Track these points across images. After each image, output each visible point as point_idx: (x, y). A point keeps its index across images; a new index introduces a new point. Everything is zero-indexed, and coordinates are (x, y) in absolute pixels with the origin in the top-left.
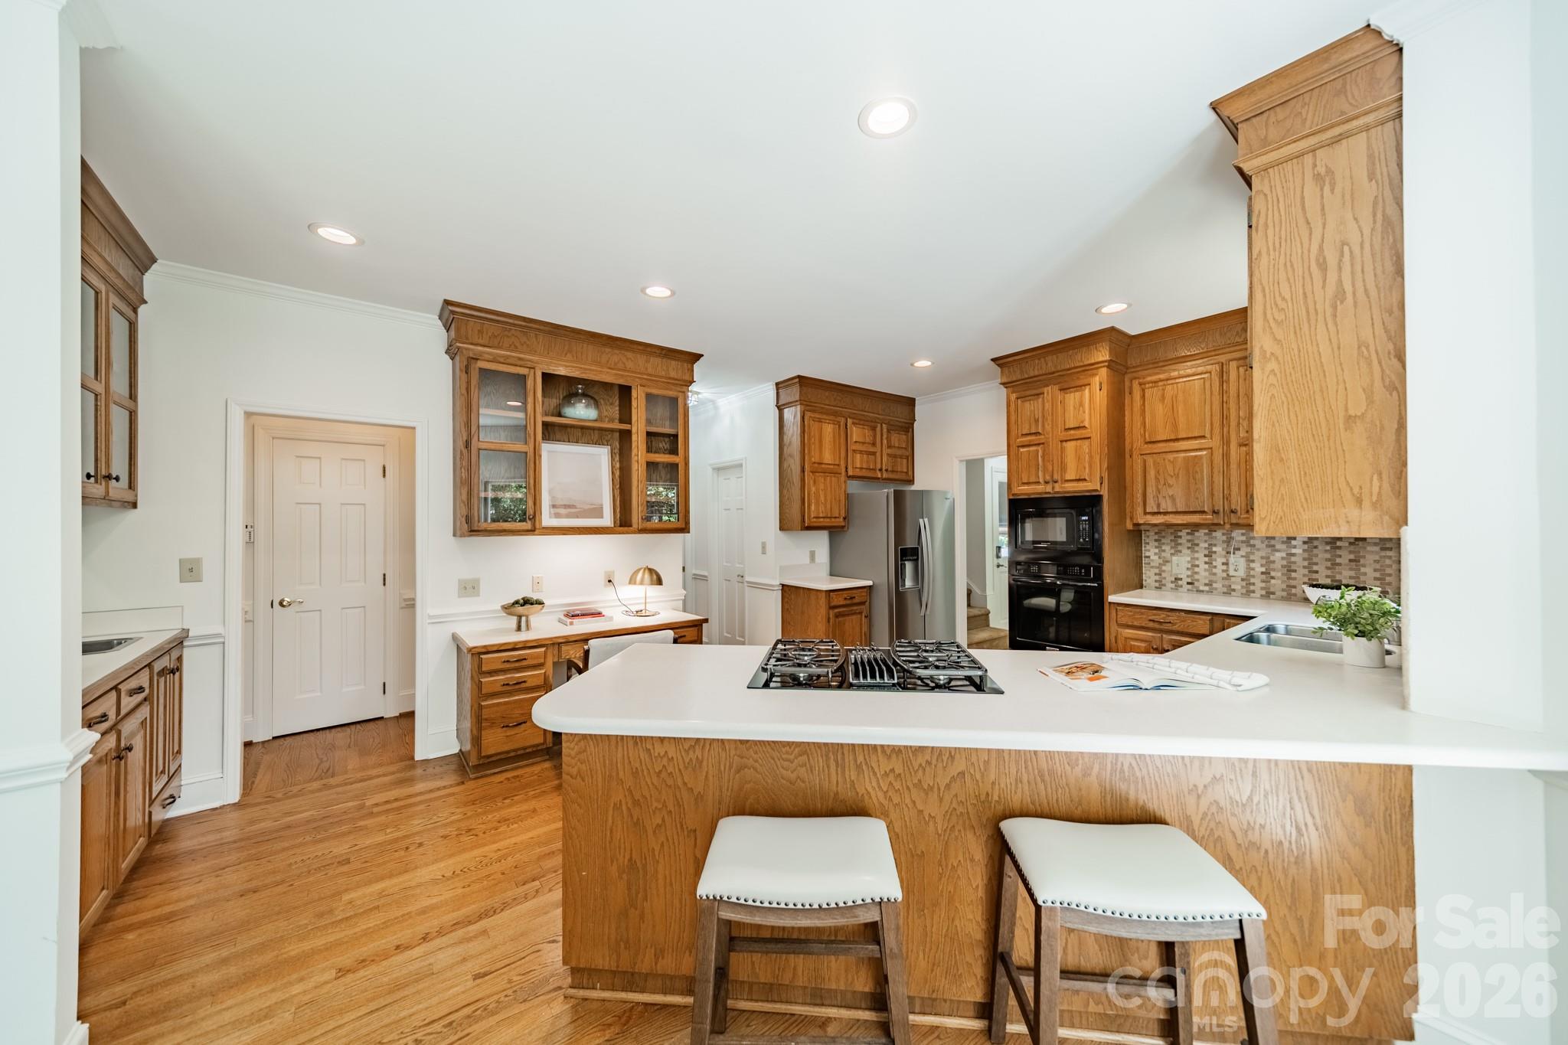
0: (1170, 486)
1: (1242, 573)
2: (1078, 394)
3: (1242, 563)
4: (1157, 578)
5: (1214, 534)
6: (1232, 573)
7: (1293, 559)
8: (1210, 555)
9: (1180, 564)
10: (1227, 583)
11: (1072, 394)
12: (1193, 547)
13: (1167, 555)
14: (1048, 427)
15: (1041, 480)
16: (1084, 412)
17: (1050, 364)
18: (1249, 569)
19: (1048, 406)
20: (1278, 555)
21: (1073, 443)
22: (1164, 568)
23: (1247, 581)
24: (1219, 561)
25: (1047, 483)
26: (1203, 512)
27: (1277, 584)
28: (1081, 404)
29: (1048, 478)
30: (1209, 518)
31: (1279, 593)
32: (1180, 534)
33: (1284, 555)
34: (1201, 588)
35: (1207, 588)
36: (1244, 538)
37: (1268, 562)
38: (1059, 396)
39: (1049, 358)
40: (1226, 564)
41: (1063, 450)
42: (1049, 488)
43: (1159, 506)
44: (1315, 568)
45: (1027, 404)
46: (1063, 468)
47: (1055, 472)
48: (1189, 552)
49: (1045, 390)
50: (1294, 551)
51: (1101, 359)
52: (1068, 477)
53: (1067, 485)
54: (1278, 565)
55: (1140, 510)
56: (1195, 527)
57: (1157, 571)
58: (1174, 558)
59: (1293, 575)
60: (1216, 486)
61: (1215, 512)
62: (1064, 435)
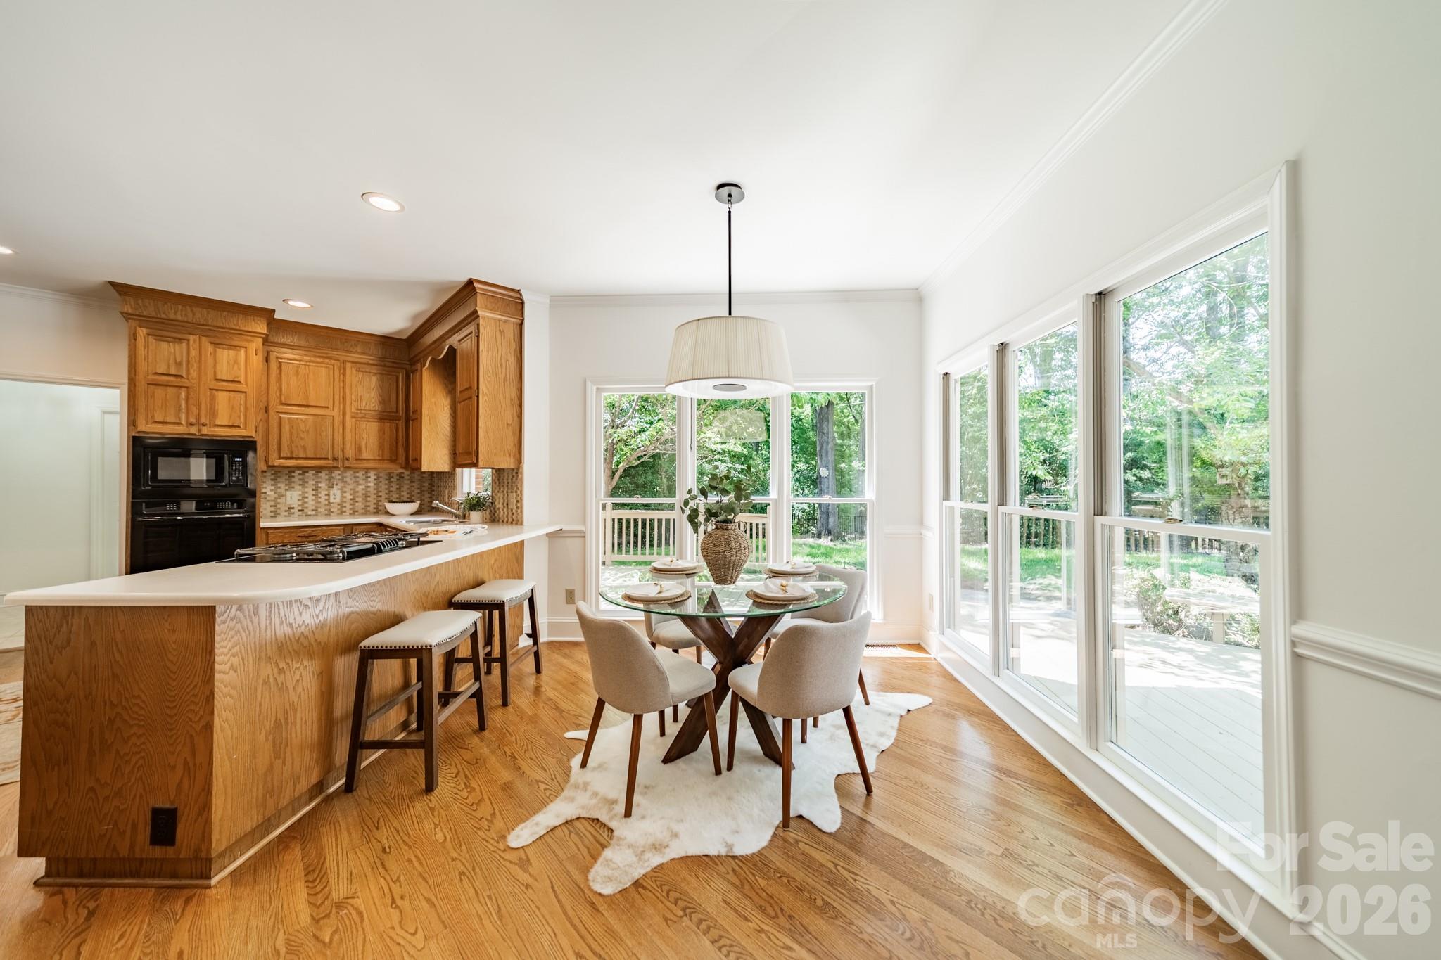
0: (302, 439)
1: (338, 500)
2: (232, 353)
3: (338, 493)
4: (273, 509)
5: (320, 475)
6: (332, 500)
7: (369, 489)
8: (316, 489)
9: (293, 497)
10: (328, 507)
11: (226, 352)
12: (304, 483)
13: (282, 491)
14: (194, 374)
15: (183, 422)
16: (240, 369)
17: (200, 315)
18: (343, 497)
19: (193, 353)
20: (361, 487)
21: (225, 394)
22: (279, 501)
23: (341, 505)
24: (323, 493)
25: (192, 425)
26: (327, 459)
27: (359, 505)
28: (236, 362)
29: (193, 420)
30: (330, 463)
31: (361, 511)
32: (293, 474)
33: (363, 487)
34: (309, 513)
35: (314, 513)
36: (340, 477)
37: (354, 492)
38: (210, 348)
39: (197, 310)
40: (328, 495)
41: (213, 399)
42: (193, 430)
43: (292, 452)
44: (380, 494)
45: (164, 345)
46: (213, 413)
47: (203, 415)
48: (300, 487)
49: (191, 338)
50: (369, 484)
51: (259, 330)
52: (218, 422)
53: (216, 429)
54: (360, 494)
55: (275, 455)
56: (304, 469)
57: (272, 503)
58: (289, 493)
59: (369, 499)
60: (336, 442)
61: (335, 459)
62: (214, 384)
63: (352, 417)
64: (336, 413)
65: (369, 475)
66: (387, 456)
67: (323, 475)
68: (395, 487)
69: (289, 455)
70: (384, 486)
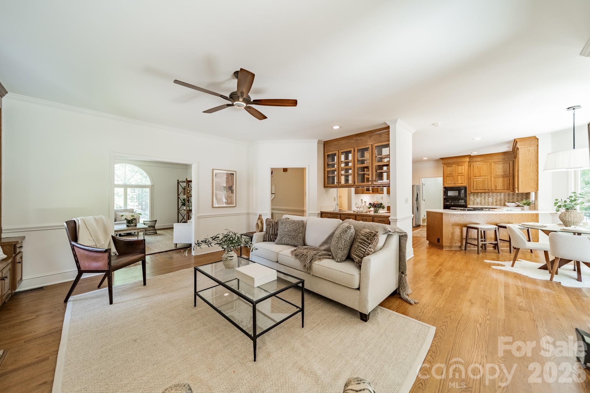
0: (479, 185)
1: (491, 201)
2: (461, 167)
3: (491, 199)
4: (473, 203)
5: (486, 194)
6: (489, 201)
7: (501, 198)
8: (485, 198)
9: (478, 200)
10: (488, 203)
11: (460, 167)
12: (481, 196)
13: (475, 198)
14: (454, 173)
15: (452, 183)
16: (463, 170)
17: (455, 160)
18: (493, 200)
19: (454, 168)
20: (498, 198)
21: (460, 176)
22: (475, 201)
23: (492, 203)
24: (486, 199)
25: (454, 184)
26: (486, 190)
27: (498, 203)
28: (462, 169)
29: (454, 183)
30: (487, 191)
31: (499, 205)
32: (478, 194)
33: (499, 198)
34: (483, 204)
35: (484, 204)
36: (492, 195)
37: (496, 199)
38: (457, 167)
39: (454, 159)
40: (488, 200)
41: (458, 178)
42: (454, 185)
43: (476, 188)
44: (505, 200)
45: (449, 168)
46: (458, 181)
47: (456, 181)
48: (480, 197)
49: (453, 165)
50: (501, 197)
51: (467, 160)
52: (459, 183)
53: (458, 184)
54: (499, 199)
55: (472, 189)
56: (482, 193)
57: (473, 201)
58: (477, 199)
59: (501, 201)
60: (489, 185)
61: (488, 190)
62: (458, 175)
63: (494, 178)
64: (489, 177)
65: (501, 194)
66: (506, 188)
67: (487, 194)
68: (511, 198)
69: (476, 189)
70: (507, 197)
